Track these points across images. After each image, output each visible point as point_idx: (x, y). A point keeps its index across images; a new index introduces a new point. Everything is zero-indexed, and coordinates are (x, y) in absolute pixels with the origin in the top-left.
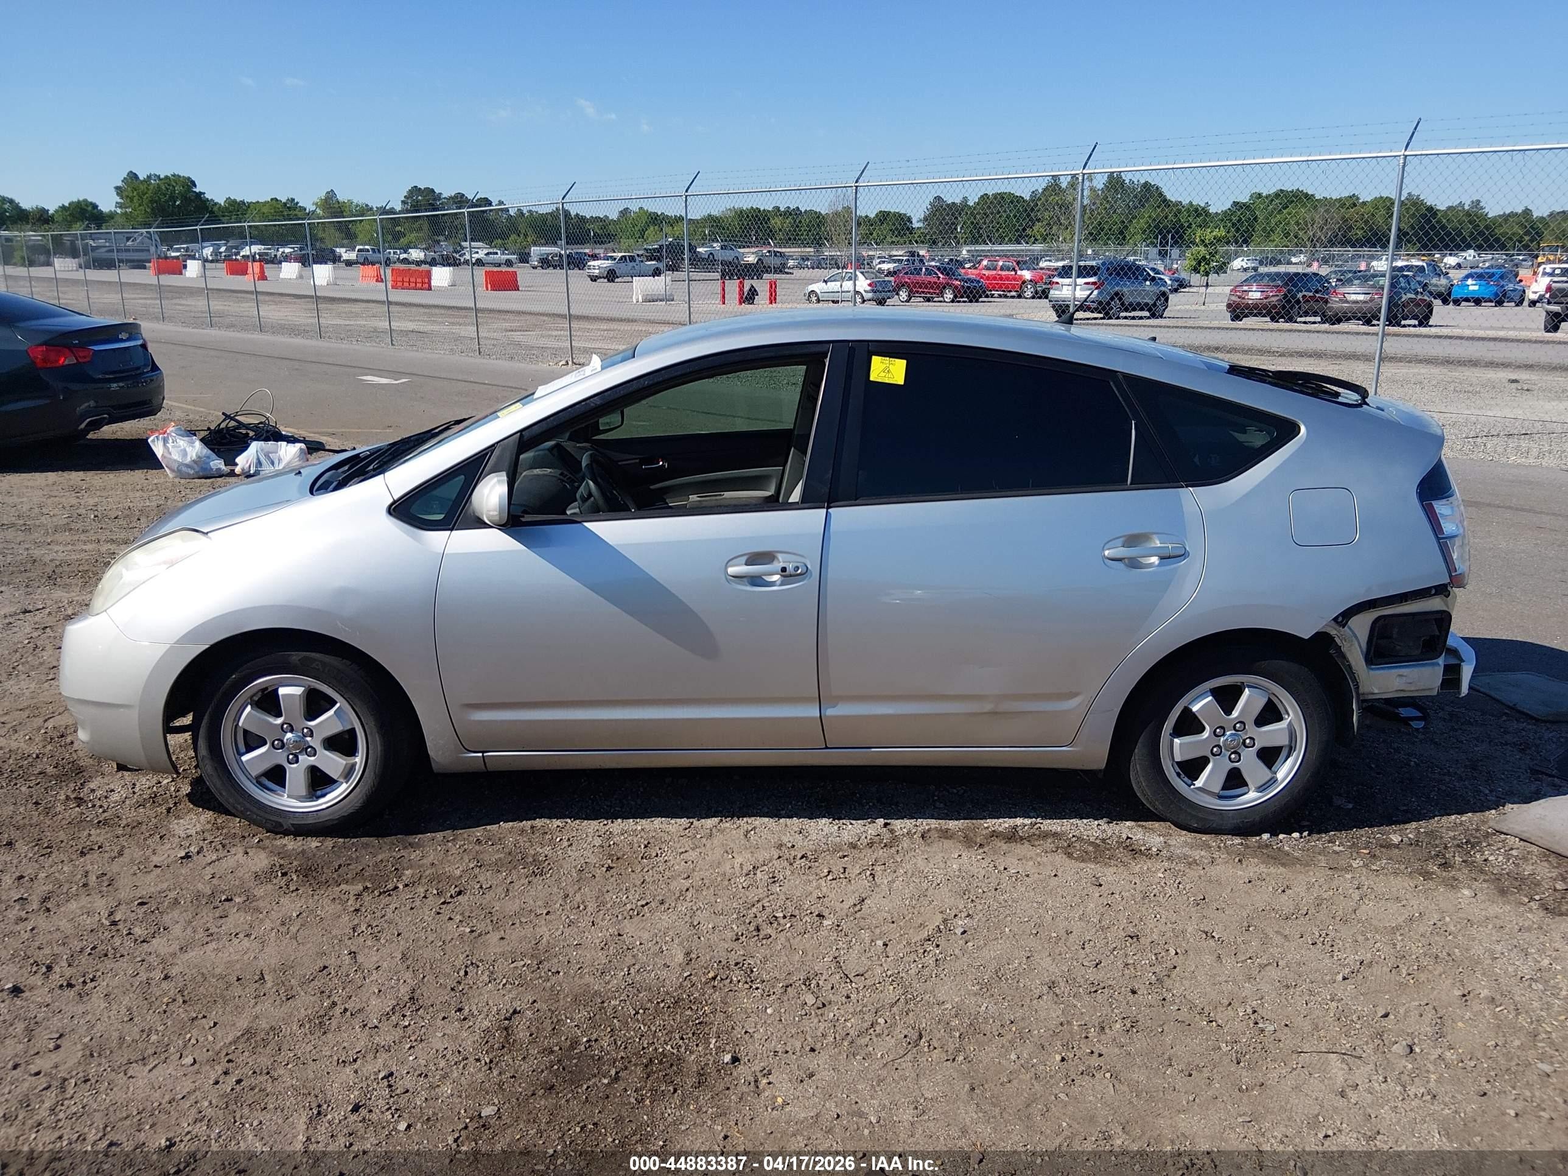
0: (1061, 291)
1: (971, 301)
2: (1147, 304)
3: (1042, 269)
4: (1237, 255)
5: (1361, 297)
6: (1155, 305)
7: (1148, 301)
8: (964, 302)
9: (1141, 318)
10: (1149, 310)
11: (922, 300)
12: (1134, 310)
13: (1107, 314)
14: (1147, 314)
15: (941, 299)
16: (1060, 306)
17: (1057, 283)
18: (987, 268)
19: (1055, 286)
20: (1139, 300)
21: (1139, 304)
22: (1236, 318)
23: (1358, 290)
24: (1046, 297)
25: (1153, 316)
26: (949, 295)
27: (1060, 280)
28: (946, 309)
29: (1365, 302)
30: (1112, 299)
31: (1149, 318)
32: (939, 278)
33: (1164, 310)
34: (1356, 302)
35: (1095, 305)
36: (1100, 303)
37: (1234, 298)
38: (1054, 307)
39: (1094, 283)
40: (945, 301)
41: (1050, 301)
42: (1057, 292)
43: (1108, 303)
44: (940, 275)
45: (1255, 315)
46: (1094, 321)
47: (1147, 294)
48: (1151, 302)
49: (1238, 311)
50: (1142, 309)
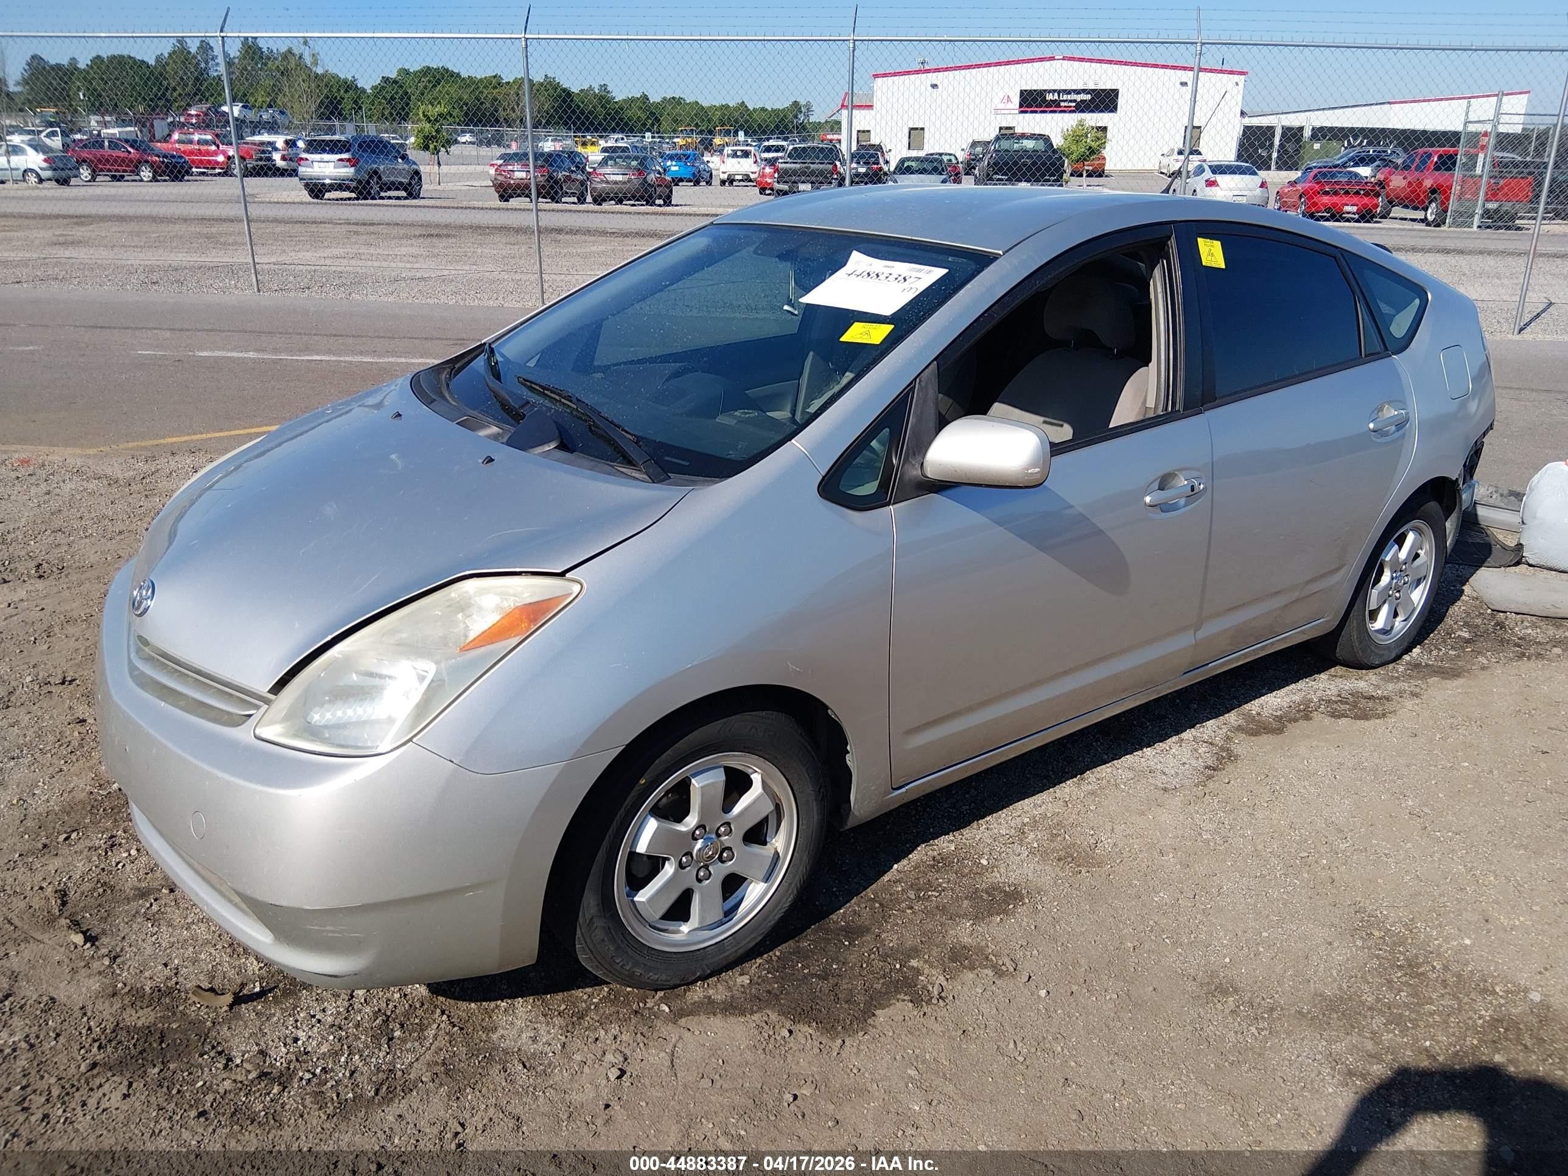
0: (312, 168)
1: (173, 181)
2: (401, 183)
3: (247, 143)
4: (463, 132)
5: (620, 178)
6: (410, 184)
7: (403, 180)
8: (165, 181)
9: (398, 198)
10: (405, 189)
11: (108, 179)
12: (389, 189)
13: (360, 193)
14: (403, 194)
15: (137, 178)
16: (315, 185)
17: (307, 159)
18: (179, 141)
19: (302, 163)
20: (392, 179)
21: (393, 183)
22: (505, 197)
23: (616, 171)
24: (297, 175)
25: (411, 195)
26: (146, 173)
27: (310, 157)
28: (144, 190)
29: (624, 183)
30: (371, 177)
31: (406, 198)
32: (130, 153)
33: (420, 189)
34: (616, 183)
35: (354, 184)
36: (360, 182)
37: (500, 178)
38: (307, 185)
39: (348, 160)
40: (142, 180)
41: (301, 179)
42: (308, 170)
43: (368, 183)
44: (130, 149)
45: (519, 196)
46: (348, 202)
47: (400, 173)
48: (405, 181)
49: (506, 191)
50: (397, 189)
